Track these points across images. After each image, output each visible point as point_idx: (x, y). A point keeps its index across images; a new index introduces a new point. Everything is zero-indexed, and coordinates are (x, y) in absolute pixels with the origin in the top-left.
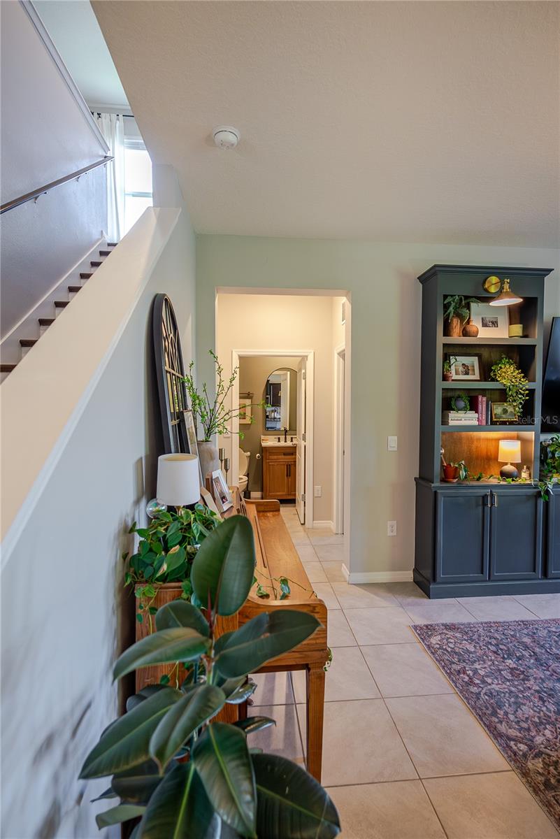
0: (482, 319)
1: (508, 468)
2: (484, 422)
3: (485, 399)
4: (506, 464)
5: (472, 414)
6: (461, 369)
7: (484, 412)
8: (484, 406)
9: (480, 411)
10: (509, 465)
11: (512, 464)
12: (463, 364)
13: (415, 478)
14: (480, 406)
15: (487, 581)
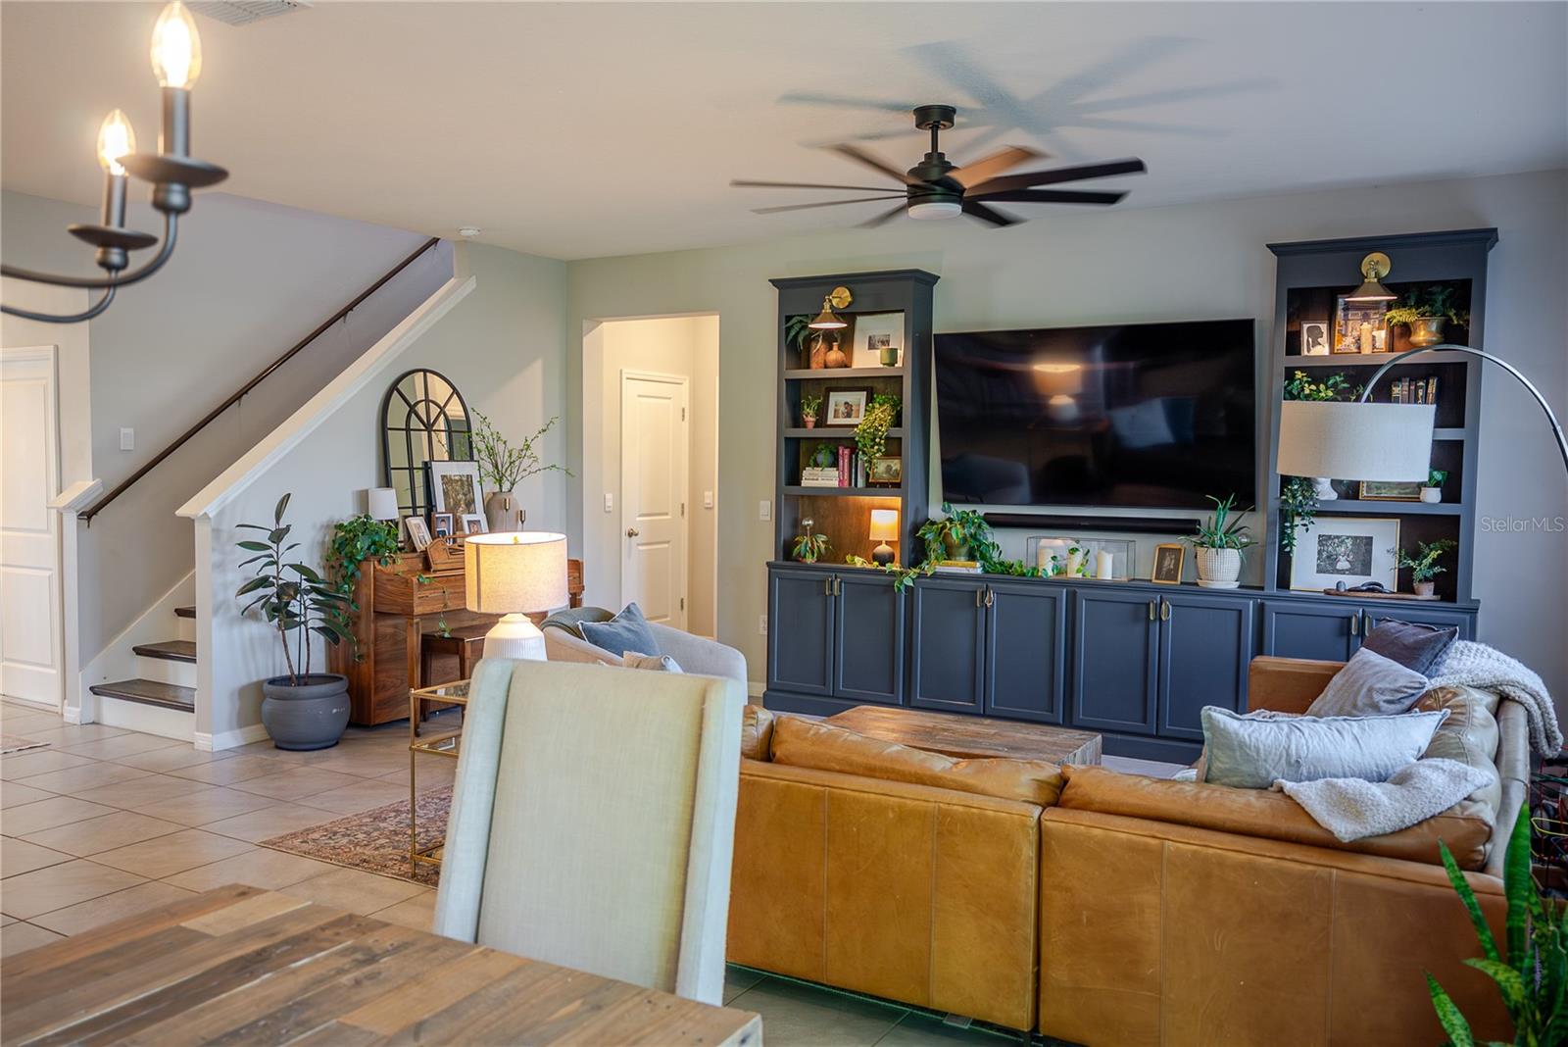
0: (870, 337)
1: (883, 549)
2: (846, 484)
3: (847, 452)
4: (880, 543)
5: (833, 472)
6: (842, 409)
7: (846, 470)
8: (846, 460)
9: (841, 468)
10: (884, 545)
11: (887, 543)
12: (846, 403)
13: (769, 564)
14: (841, 462)
15: (829, 696)
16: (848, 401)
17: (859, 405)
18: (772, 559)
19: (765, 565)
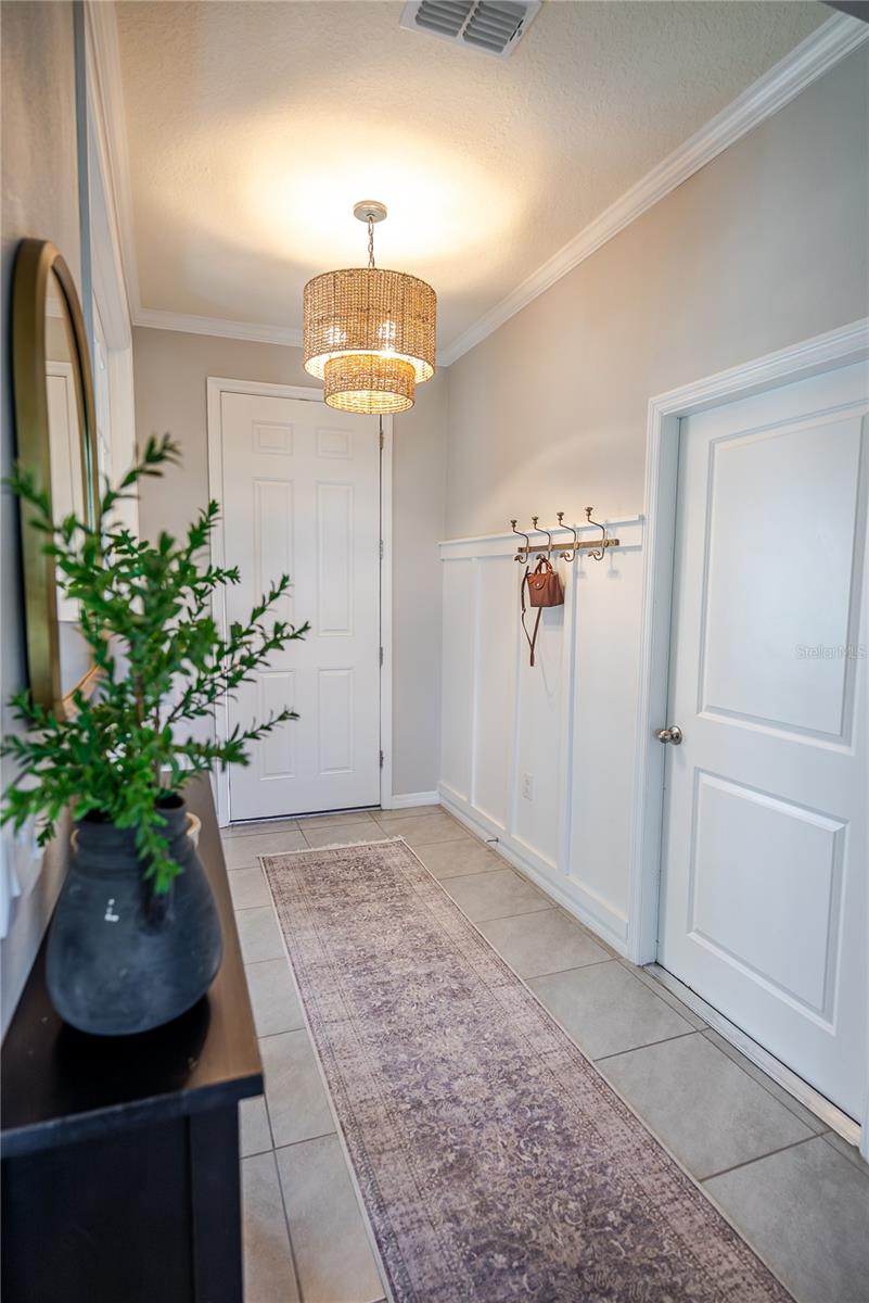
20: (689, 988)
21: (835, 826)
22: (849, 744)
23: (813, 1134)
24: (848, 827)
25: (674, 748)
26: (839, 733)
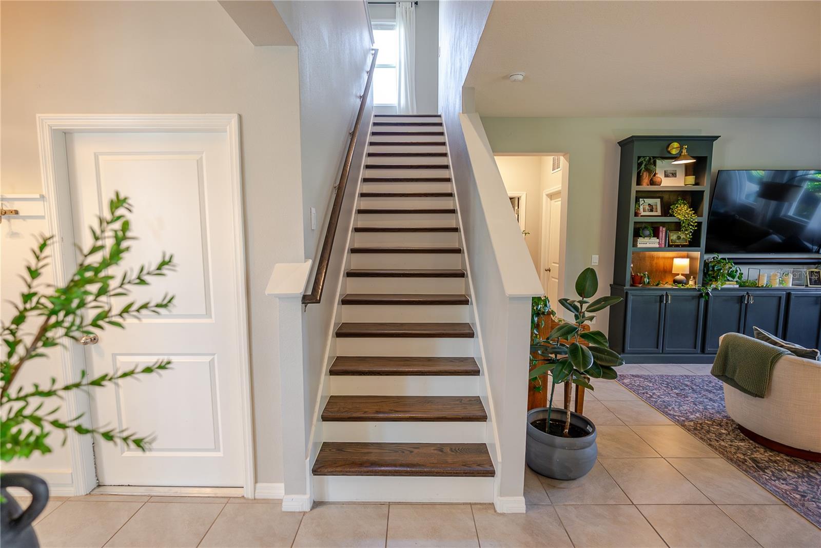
0: (665, 171)
1: (680, 277)
2: (663, 245)
3: (664, 229)
4: (678, 274)
5: (655, 240)
6: (647, 207)
7: (663, 239)
8: (664, 234)
9: (660, 238)
10: (680, 275)
11: (682, 275)
12: (649, 204)
13: (610, 284)
14: (660, 234)
15: (660, 353)
16: (650, 203)
17: (657, 206)
18: (612, 283)
19: (609, 286)
20: (129, 485)
21: (208, 359)
22: (211, 317)
23: (224, 505)
24: (216, 356)
25: (93, 347)
26: (205, 313)
